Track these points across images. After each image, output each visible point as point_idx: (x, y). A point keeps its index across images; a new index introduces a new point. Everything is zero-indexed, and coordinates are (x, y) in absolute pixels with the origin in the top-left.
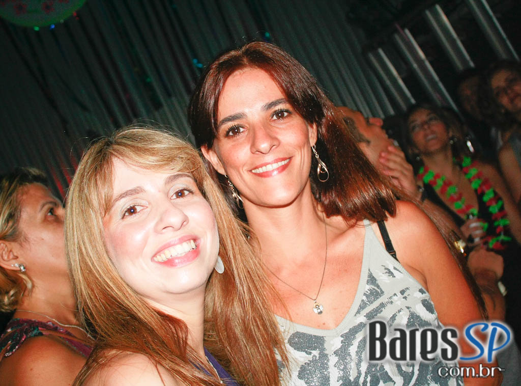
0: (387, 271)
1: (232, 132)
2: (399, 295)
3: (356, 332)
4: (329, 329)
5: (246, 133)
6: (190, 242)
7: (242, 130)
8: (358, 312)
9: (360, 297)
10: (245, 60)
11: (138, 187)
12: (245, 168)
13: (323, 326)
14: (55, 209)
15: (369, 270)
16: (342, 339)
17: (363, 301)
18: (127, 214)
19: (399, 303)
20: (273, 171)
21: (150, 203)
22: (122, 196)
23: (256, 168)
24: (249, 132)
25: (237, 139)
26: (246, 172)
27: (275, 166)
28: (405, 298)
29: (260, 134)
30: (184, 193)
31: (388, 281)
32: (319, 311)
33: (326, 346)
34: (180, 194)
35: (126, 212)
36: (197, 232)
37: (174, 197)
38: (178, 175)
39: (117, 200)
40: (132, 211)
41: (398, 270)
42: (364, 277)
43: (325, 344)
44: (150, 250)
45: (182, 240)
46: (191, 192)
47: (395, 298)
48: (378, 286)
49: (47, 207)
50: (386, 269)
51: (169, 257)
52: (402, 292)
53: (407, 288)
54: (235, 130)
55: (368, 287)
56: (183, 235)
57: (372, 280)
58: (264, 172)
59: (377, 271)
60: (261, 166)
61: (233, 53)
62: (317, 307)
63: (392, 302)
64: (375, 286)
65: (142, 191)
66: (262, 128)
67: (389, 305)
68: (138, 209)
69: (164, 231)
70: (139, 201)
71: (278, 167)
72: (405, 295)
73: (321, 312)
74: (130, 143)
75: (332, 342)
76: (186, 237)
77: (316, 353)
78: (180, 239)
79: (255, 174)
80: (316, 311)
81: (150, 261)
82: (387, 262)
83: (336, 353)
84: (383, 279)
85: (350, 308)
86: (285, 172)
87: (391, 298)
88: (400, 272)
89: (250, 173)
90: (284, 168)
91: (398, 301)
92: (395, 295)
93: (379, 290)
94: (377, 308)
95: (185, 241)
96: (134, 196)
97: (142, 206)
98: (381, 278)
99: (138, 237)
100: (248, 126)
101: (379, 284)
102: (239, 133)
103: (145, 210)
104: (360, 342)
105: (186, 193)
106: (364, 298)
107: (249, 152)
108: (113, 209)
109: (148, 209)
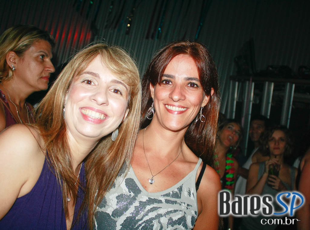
0: (189, 192)
1: (165, 82)
2: (186, 205)
3: (156, 202)
4: (146, 191)
5: (171, 86)
6: (102, 115)
7: (170, 83)
8: (164, 196)
9: (170, 191)
10: (189, 51)
11: (97, 74)
12: (162, 102)
13: (145, 187)
14: (45, 57)
15: (182, 185)
16: (148, 199)
17: (170, 193)
18: (86, 82)
19: (183, 208)
20: (175, 111)
21: (98, 85)
22: (88, 73)
23: (168, 105)
24: (173, 86)
25: (166, 87)
26: (162, 104)
27: (178, 109)
28: (187, 208)
29: (177, 91)
30: (118, 92)
31: (186, 196)
32: (151, 182)
33: (139, 195)
34: (116, 91)
35: (86, 80)
36: (109, 113)
37: (113, 90)
38: (120, 83)
39: (85, 73)
40: (89, 82)
41: (194, 196)
42: (178, 185)
43: (139, 194)
44: (82, 104)
45: (98, 111)
46: (121, 94)
47: (183, 204)
48: (180, 194)
49: (42, 53)
50: (189, 190)
51: (87, 113)
52: (188, 205)
53: (191, 206)
54: (167, 82)
55: (176, 190)
56: (100, 109)
57: (180, 189)
58: (170, 110)
59: (185, 188)
60: (171, 105)
61: (184, 43)
62: (152, 180)
63: (180, 205)
64: (179, 192)
65: (98, 77)
66: (180, 88)
67: (178, 204)
68: (92, 83)
69: (93, 101)
70: (94, 81)
71: (178, 110)
72: (188, 207)
73: (151, 183)
74: (111, 53)
75: (142, 196)
76: (101, 111)
77: (132, 194)
78: (97, 110)
79: (166, 108)
80: (150, 181)
81: (78, 108)
82: (192, 188)
83: (140, 202)
84: (185, 193)
85: (162, 191)
86: (180, 115)
87: (182, 203)
88: (194, 197)
89: (164, 106)
90: (181, 112)
91: (184, 207)
92: (184, 203)
93: (179, 196)
94: (173, 201)
95: (99, 112)
96: (93, 77)
97: (94, 84)
98: (184, 192)
99: (82, 95)
100: (174, 83)
101: (182, 194)
102: (169, 84)
103: (94, 86)
104: (154, 207)
105: (119, 93)
106: (171, 193)
107: (168, 96)
108: (81, 76)
109: (95, 87)
